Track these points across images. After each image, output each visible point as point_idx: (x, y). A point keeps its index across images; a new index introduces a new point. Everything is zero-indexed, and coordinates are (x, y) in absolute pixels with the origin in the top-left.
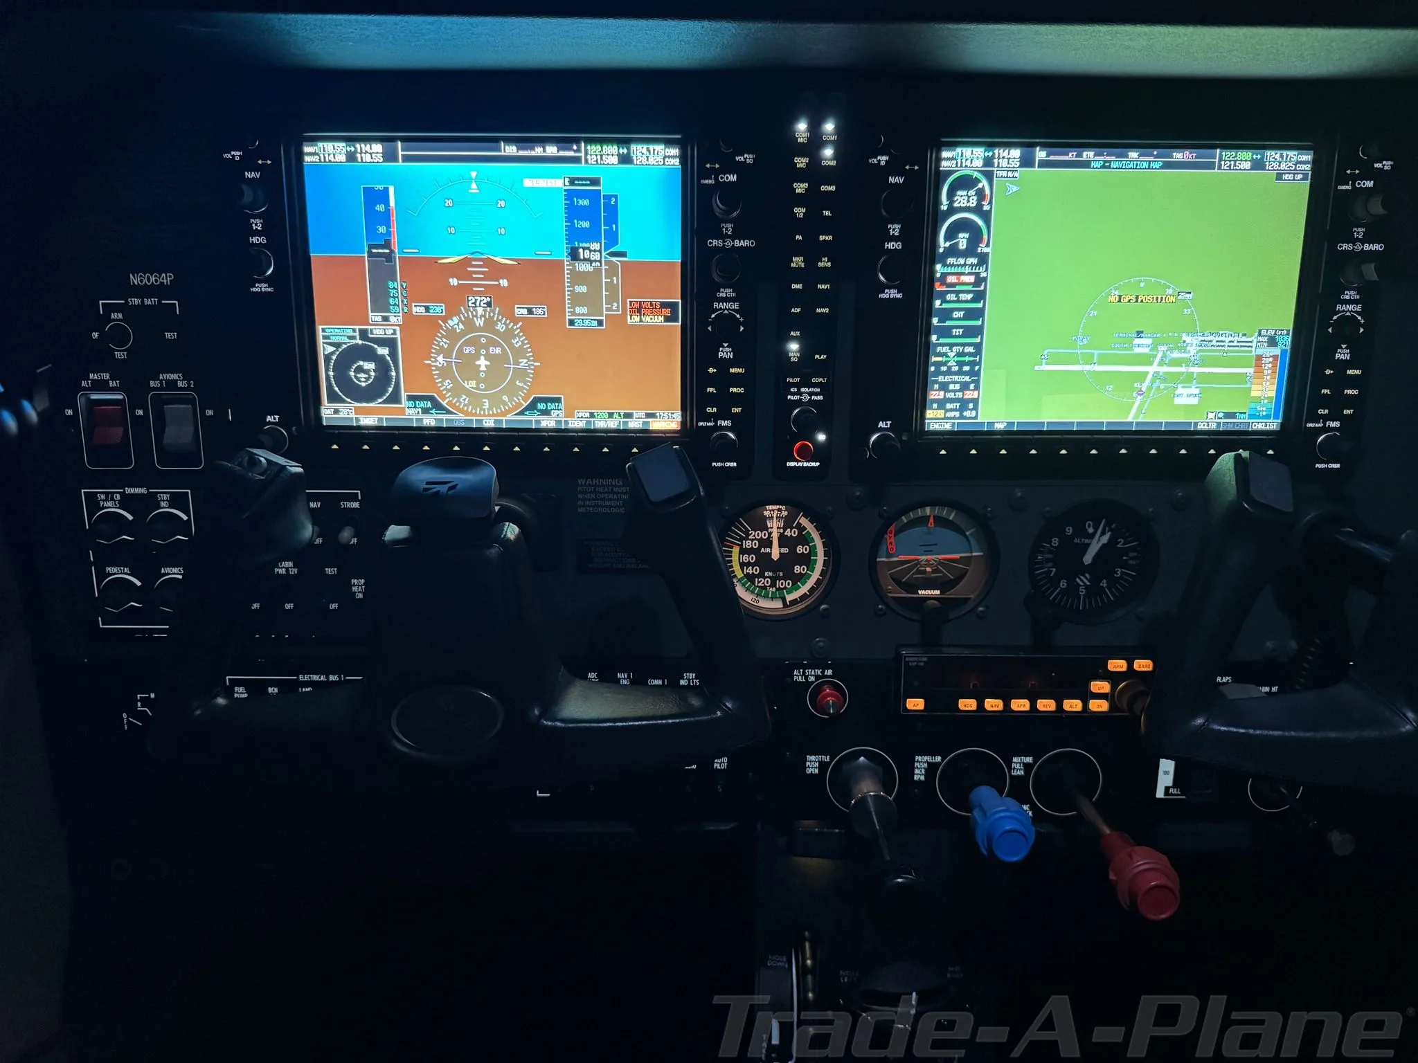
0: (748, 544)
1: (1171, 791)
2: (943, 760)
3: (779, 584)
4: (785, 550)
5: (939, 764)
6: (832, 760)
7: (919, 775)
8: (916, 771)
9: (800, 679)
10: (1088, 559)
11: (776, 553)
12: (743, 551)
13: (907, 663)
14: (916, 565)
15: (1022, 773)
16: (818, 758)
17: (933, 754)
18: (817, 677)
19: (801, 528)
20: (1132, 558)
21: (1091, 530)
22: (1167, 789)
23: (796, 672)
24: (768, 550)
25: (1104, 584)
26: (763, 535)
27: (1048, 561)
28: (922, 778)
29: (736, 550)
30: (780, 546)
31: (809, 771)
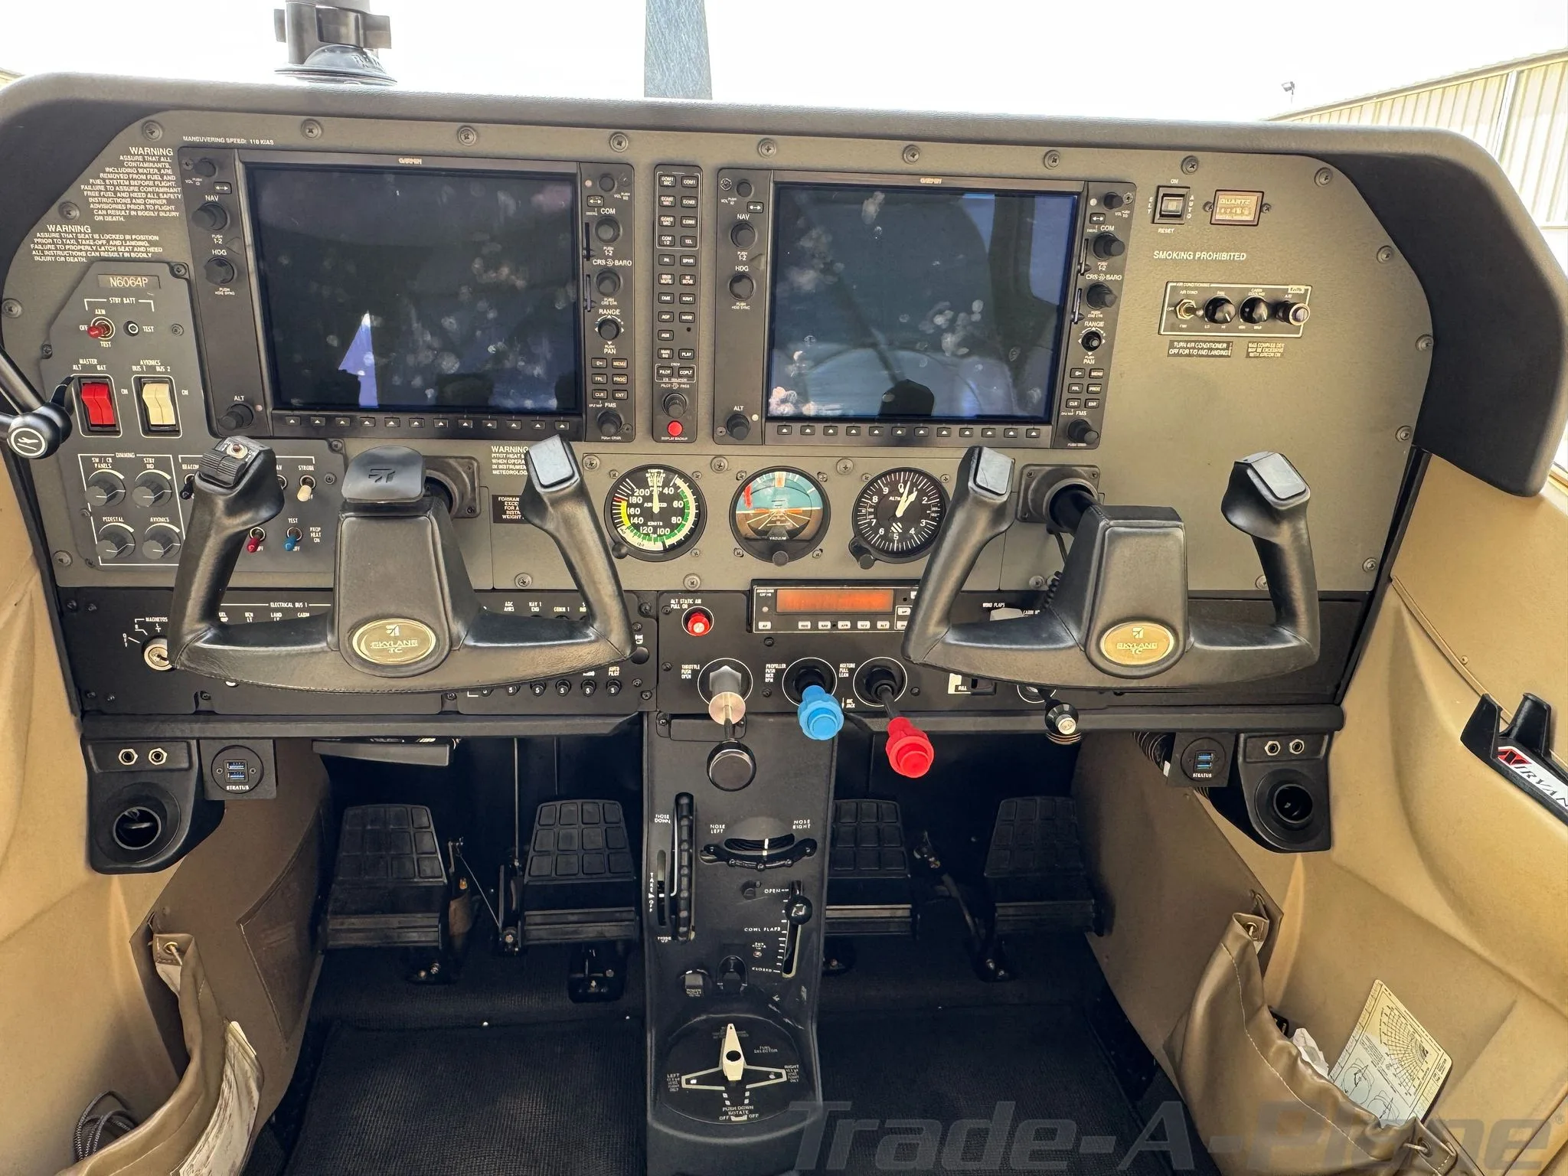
0: (634, 500)
1: (960, 688)
2: (787, 667)
3: (659, 531)
4: (665, 505)
5: (785, 669)
6: (701, 668)
7: (769, 678)
8: (767, 675)
9: (676, 607)
10: (899, 513)
11: (656, 506)
12: (630, 505)
13: (758, 594)
14: (769, 516)
15: (847, 675)
16: (691, 666)
17: (779, 663)
18: (689, 605)
19: (677, 488)
20: (934, 512)
21: (901, 490)
22: (957, 687)
23: (673, 601)
24: (650, 505)
25: (912, 531)
26: (647, 492)
27: (870, 513)
28: (772, 680)
29: (624, 504)
30: (660, 501)
31: (683, 677)
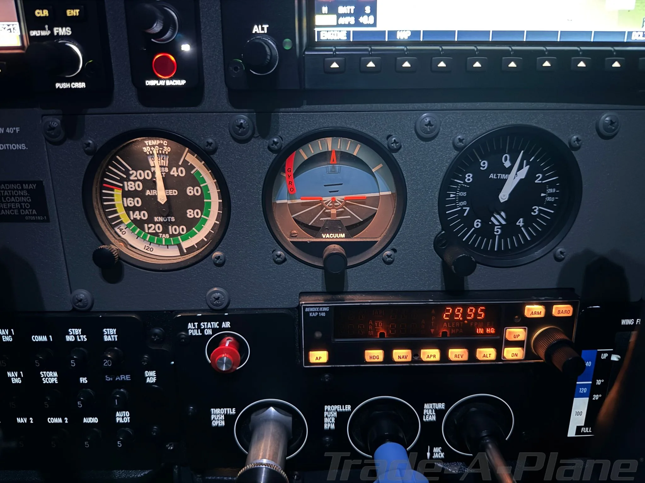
0: (130, 186)
1: (583, 430)
2: (353, 409)
3: (171, 229)
4: (174, 192)
5: (349, 413)
6: (237, 412)
7: (329, 424)
8: (326, 420)
9: (196, 333)
10: (504, 196)
11: (161, 194)
12: (126, 194)
13: (306, 314)
14: (322, 207)
15: (434, 418)
16: (223, 411)
17: (343, 403)
18: (214, 330)
19: (189, 167)
20: (550, 195)
21: (507, 164)
22: (579, 429)
23: (190, 326)
24: (153, 193)
25: (520, 222)
26: (146, 175)
27: (461, 199)
28: (333, 427)
29: (118, 193)
30: (166, 187)
31: (214, 424)
